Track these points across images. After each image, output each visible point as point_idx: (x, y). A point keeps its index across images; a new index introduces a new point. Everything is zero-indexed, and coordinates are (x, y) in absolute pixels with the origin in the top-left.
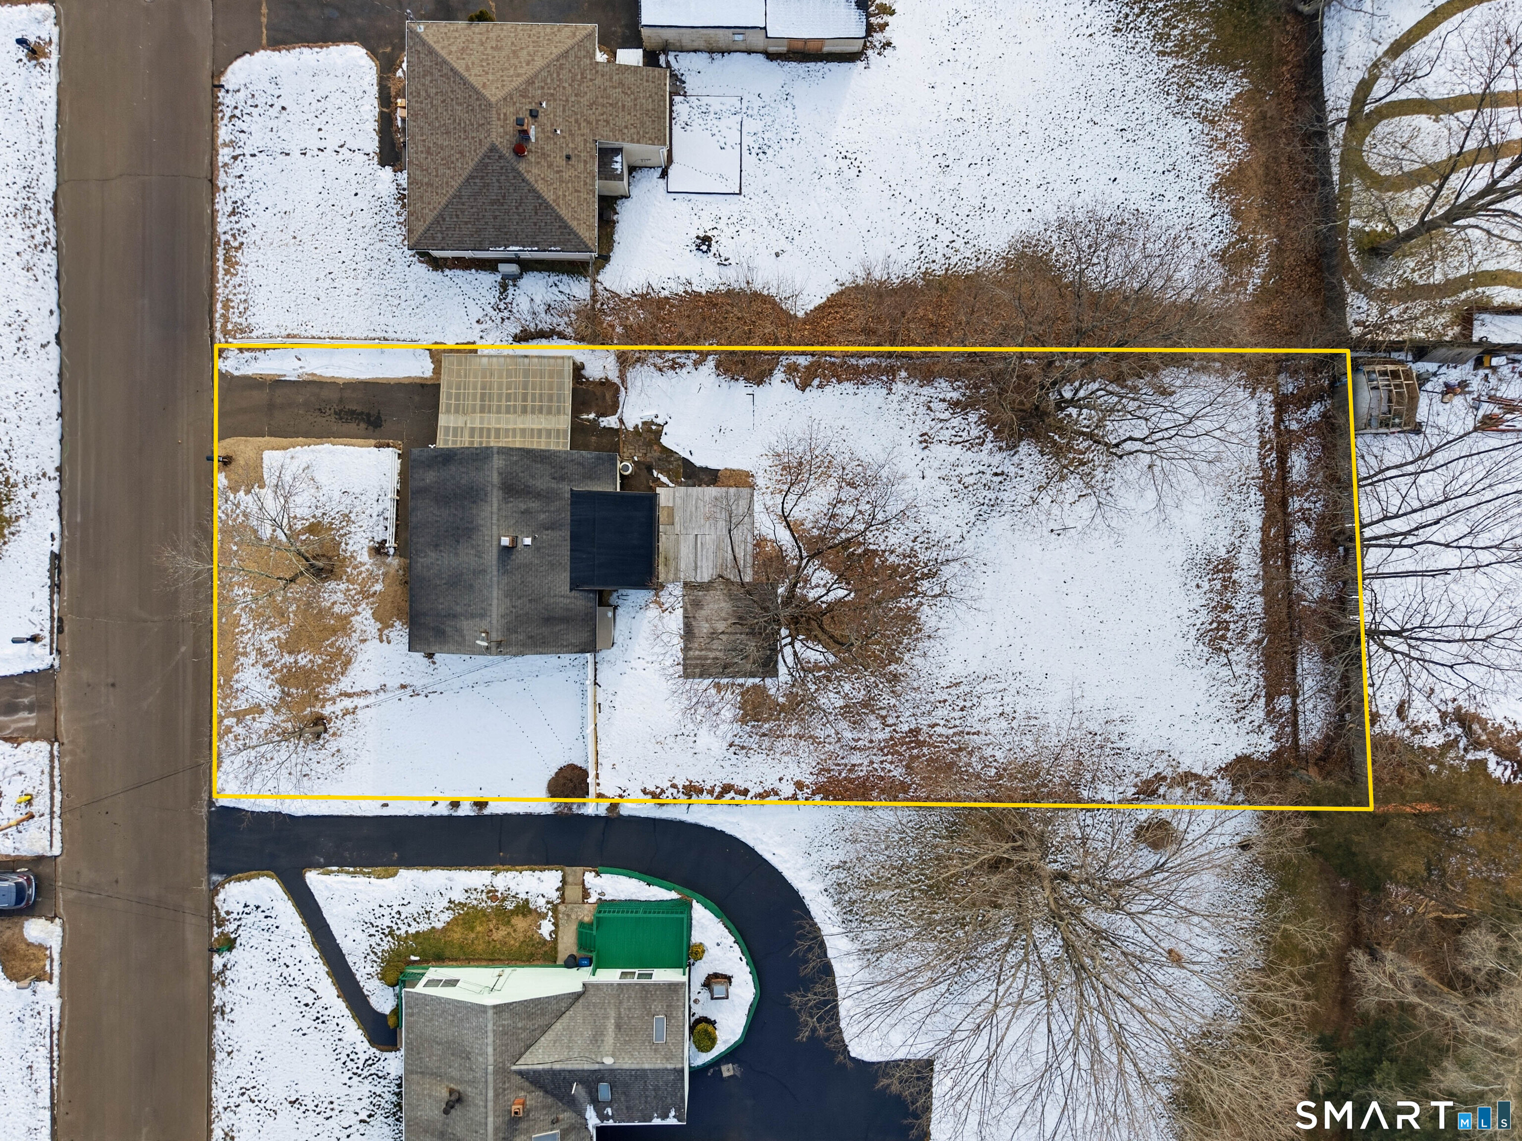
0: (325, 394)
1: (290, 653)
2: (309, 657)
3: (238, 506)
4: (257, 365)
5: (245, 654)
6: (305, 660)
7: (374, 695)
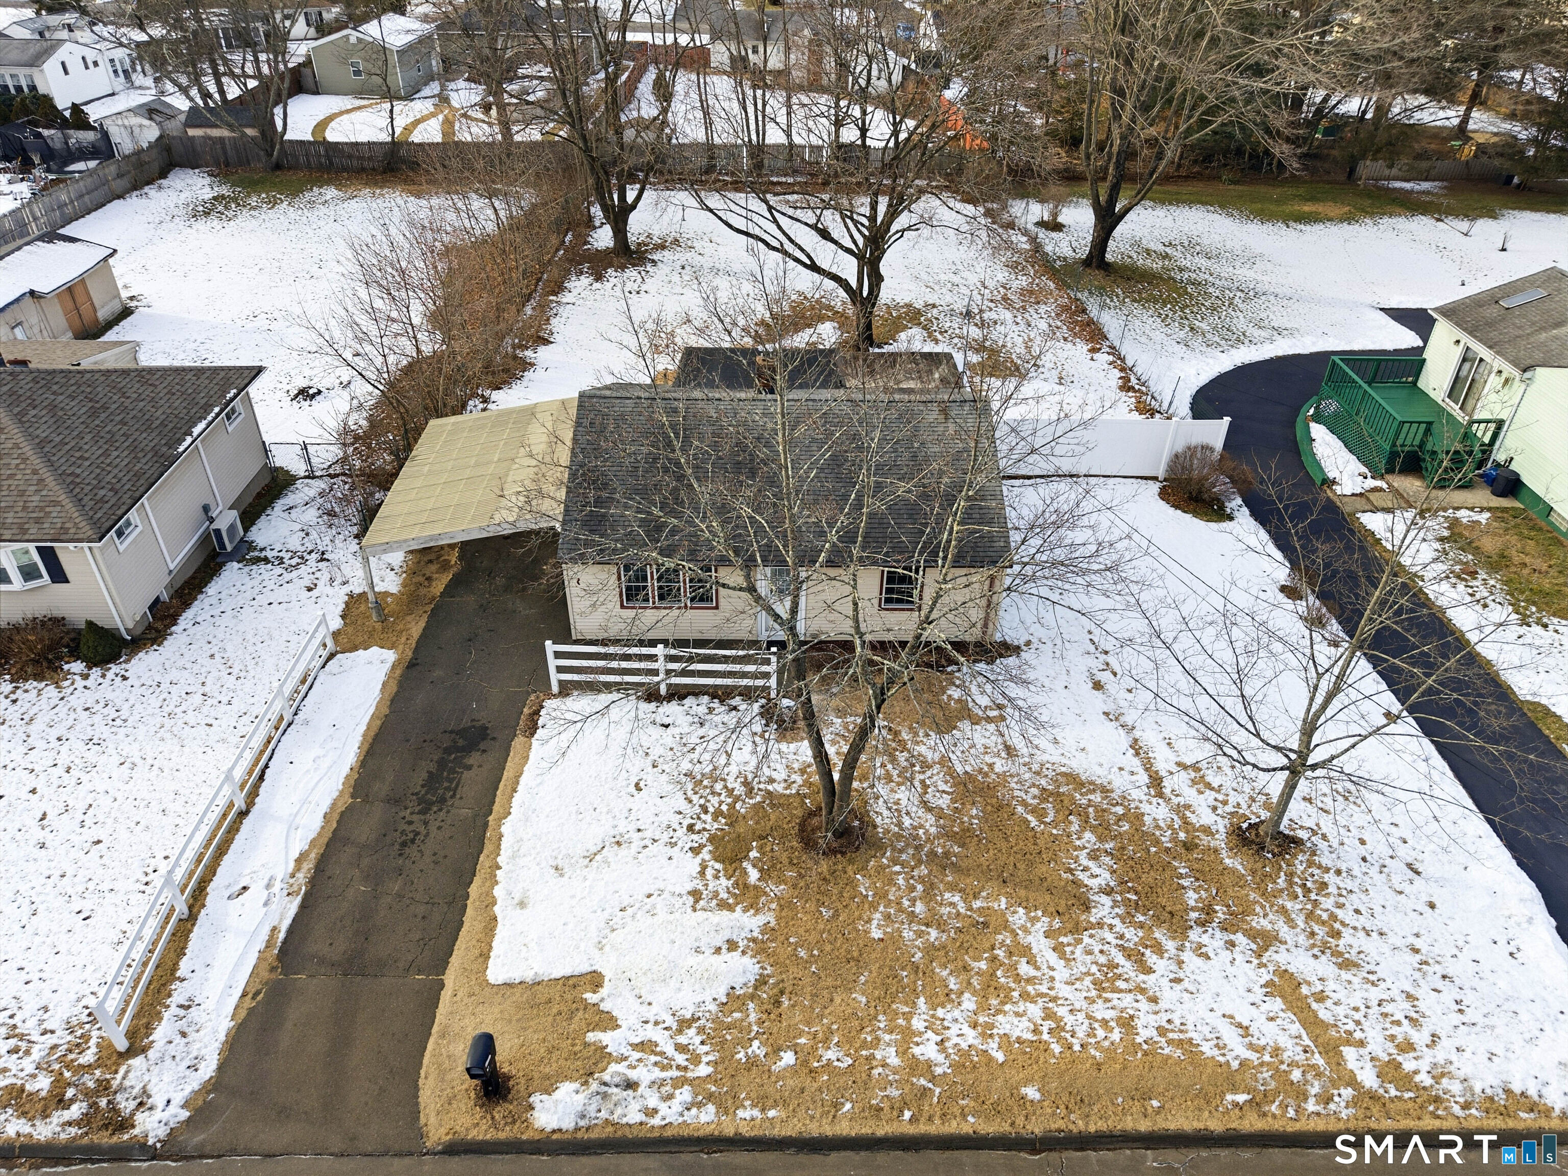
0: (365, 832)
1: (1087, 906)
2: (1085, 862)
3: (647, 1046)
4: (209, 1005)
5: (1127, 1023)
6: (1096, 870)
7: (1137, 733)
